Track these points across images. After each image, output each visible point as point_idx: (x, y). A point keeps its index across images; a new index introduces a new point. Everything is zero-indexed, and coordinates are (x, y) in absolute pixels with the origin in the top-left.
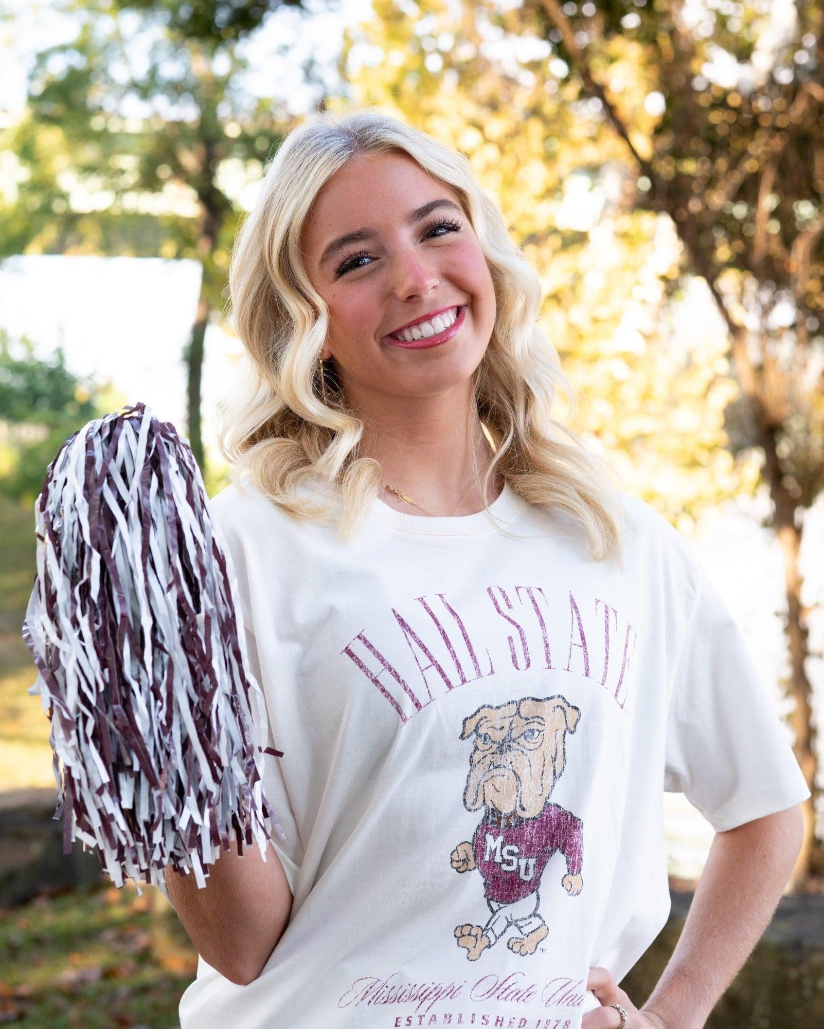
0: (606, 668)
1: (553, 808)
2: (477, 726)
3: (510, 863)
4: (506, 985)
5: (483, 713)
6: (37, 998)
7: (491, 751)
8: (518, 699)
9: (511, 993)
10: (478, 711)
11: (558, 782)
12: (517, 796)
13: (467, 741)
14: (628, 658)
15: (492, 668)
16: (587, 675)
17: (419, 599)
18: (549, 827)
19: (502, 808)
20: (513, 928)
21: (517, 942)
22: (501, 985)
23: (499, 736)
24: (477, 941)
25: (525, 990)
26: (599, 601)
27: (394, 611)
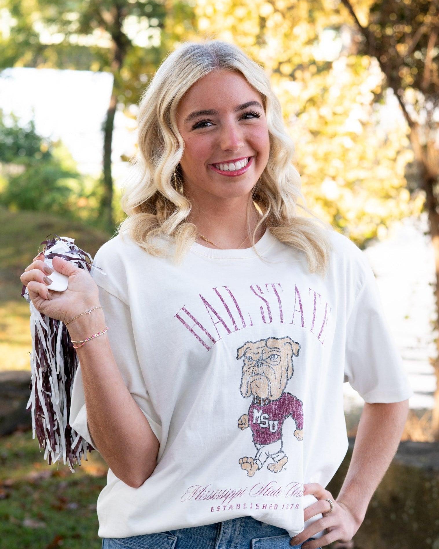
0: (313, 323)
1: (286, 395)
2: (244, 352)
3: (264, 423)
4: (267, 488)
5: (247, 345)
6: (16, 486)
7: (253, 365)
8: (266, 338)
9: (270, 492)
10: (245, 344)
11: (289, 381)
12: (269, 389)
13: (240, 360)
14: (326, 319)
15: (251, 323)
16: (303, 326)
17: (213, 289)
18: (285, 404)
19: (261, 395)
20: (270, 459)
21: (272, 466)
22: (265, 488)
23: (256, 357)
24: (252, 466)
25: (277, 489)
26: (311, 289)
27: (200, 295)
